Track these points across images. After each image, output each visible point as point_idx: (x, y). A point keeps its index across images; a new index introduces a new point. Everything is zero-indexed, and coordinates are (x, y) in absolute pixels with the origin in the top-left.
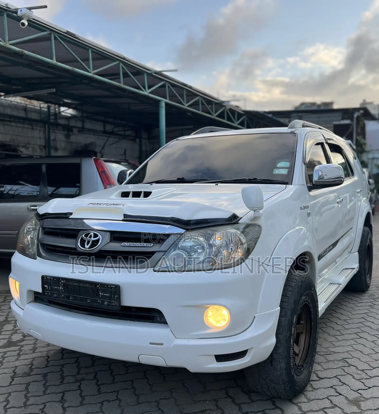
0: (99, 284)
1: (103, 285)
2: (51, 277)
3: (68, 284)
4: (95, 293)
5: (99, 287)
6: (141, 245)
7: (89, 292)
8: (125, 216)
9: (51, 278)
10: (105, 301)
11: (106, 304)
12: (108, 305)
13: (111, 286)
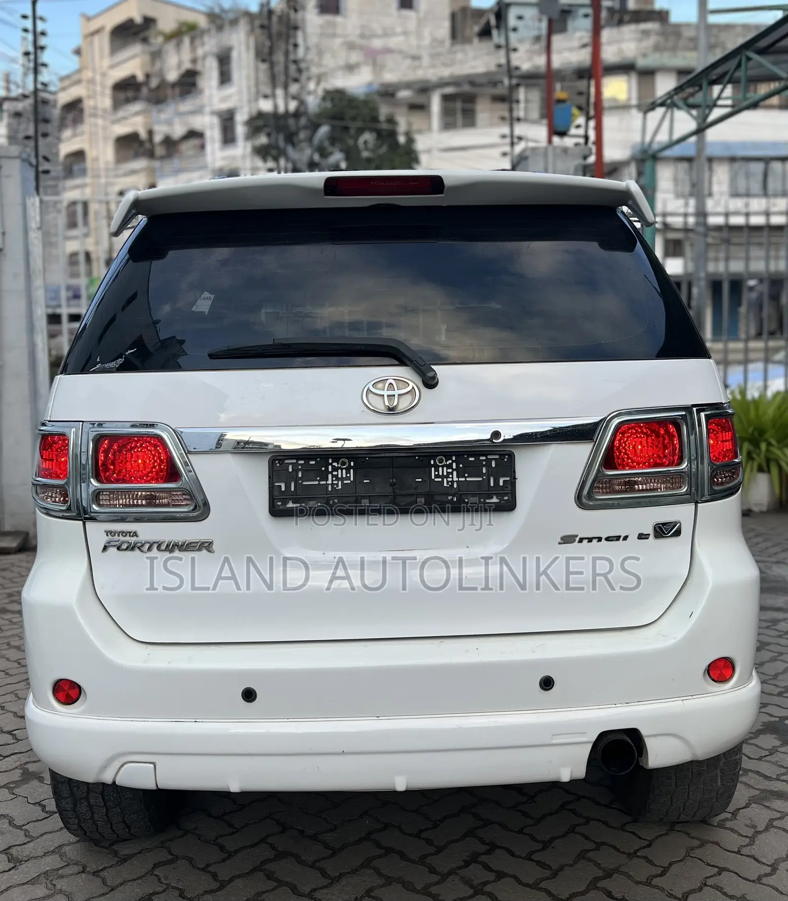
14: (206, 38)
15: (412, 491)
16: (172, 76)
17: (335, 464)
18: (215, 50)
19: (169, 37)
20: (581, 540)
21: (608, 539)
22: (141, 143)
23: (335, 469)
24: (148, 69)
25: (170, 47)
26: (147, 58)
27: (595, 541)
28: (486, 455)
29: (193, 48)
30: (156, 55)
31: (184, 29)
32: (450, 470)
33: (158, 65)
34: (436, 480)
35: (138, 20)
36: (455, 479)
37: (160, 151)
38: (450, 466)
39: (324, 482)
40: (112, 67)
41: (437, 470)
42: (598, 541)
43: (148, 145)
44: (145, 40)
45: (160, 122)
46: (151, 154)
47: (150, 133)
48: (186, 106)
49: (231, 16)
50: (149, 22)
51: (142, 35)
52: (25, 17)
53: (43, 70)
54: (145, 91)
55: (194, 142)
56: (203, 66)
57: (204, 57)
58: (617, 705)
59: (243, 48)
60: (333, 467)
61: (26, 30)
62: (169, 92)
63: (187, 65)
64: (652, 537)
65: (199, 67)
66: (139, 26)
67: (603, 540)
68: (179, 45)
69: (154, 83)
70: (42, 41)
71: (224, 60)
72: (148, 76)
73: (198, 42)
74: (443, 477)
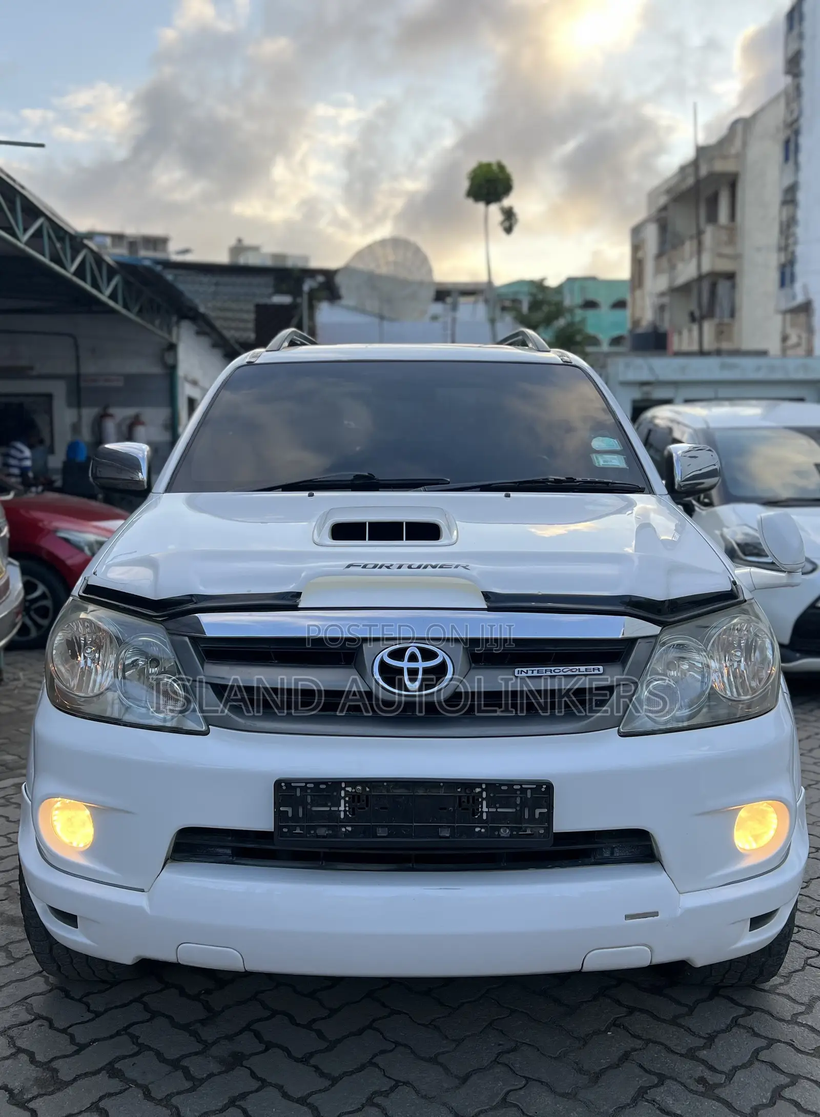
0: (481, 784)
1: (493, 786)
2: (307, 781)
3: (373, 793)
4: (467, 809)
5: (481, 793)
6: (571, 670)
7: (445, 809)
8: (487, 596)
9: (306, 783)
10: (501, 827)
11: (506, 836)
12: (511, 836)
13: (523, 786)
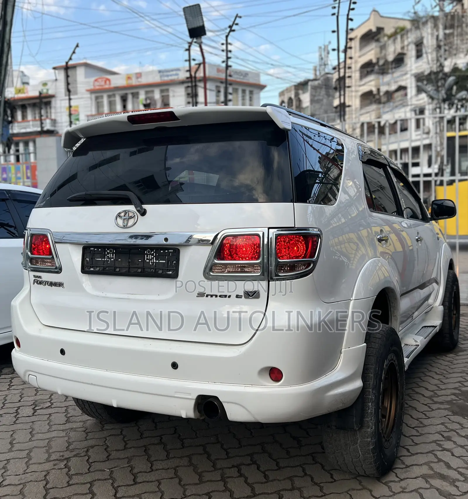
14: (409, 35)
15: (137, 266)
16: (391, 58)
17: (108, 251)
18: (414, 40)
19: (390, 37)
20: (207, 296)
21: (220, 296)
22: (374, 96)
23: (108, 253)
24: (378, 56)
25: (390, 42)
26: (378, 50)
27: (214, 297)
28: (168, 250)
29: (402, 41)
30: (383, 48)
31: (398, 31)
32: (152, 257)
33: (384, 52)
34: (147, 261)
35: (374, 30)
36: (155, 261)
37: (384, 99)
38: (153, 255)
39: (103, 259)
40: (360, 57)
41: (147, 256)
42: (216, 297)
43: (377, 97)
44: (378, 40)
45: (384, 84)
46: (379, 102)
47: (378, 90)
48: (398, 73)
49: (424, 20)
50: (380, 30)
51: (376, 38)
52: (223, 44)
53: (229, 68)
54: (376, 67)
55: (401, 93)
56: (407, 50)
57: (408, 45)
58: (209, 383)
59: (430, 37)
60: (107, 252)
61: (223, 51)
62: (390, 66)
63: (399, 50)
64: (243, 297)
65: (405, 52)
66: (374, 33)
67: (218, 297)
68: (394, 41)
69: (381, 62)
70: (230, 55)
71: (419, 45)
72: (378, 59)
73: (405, 37)
74: (150, 260)
